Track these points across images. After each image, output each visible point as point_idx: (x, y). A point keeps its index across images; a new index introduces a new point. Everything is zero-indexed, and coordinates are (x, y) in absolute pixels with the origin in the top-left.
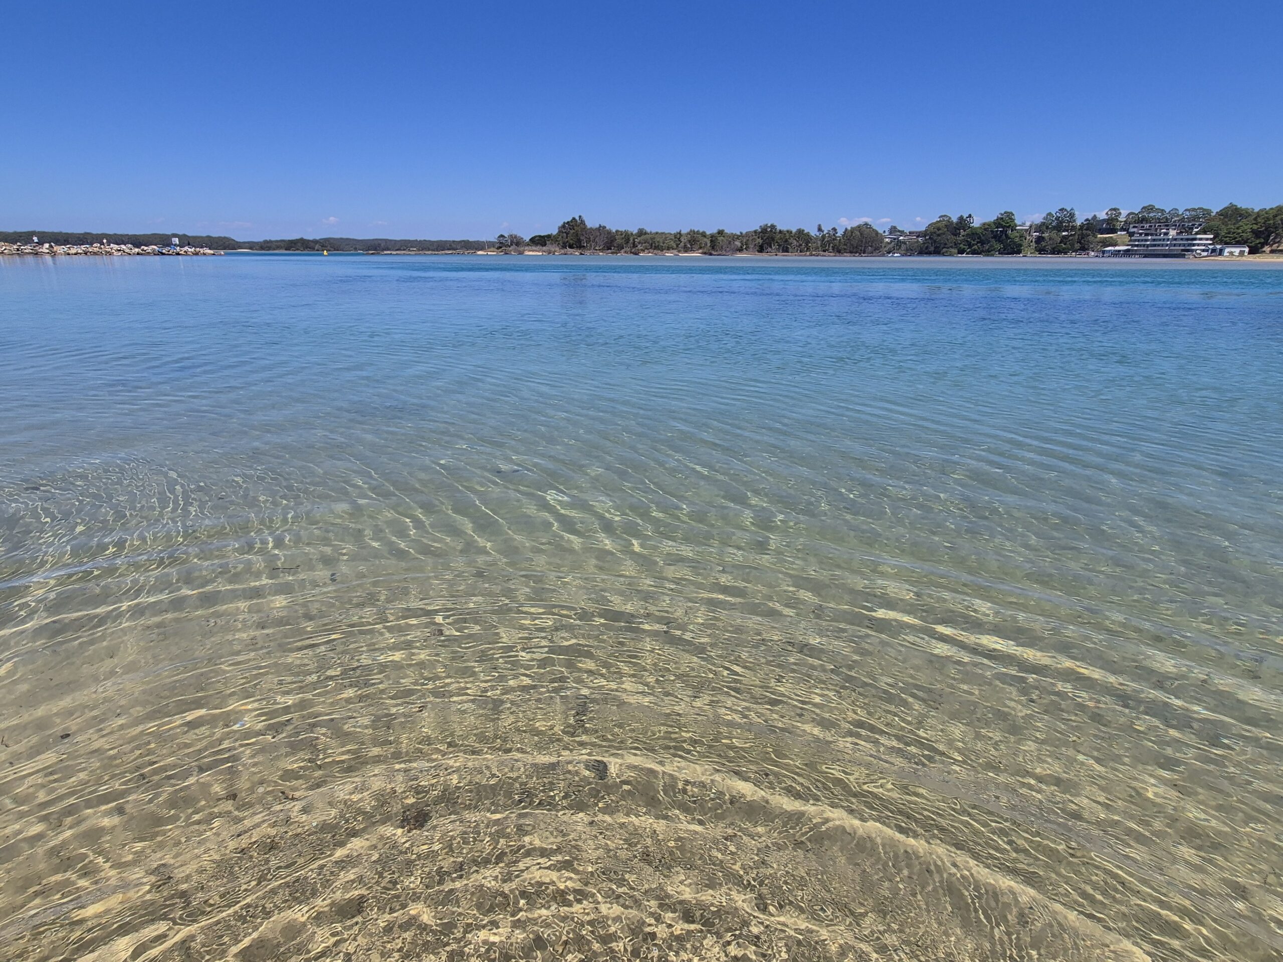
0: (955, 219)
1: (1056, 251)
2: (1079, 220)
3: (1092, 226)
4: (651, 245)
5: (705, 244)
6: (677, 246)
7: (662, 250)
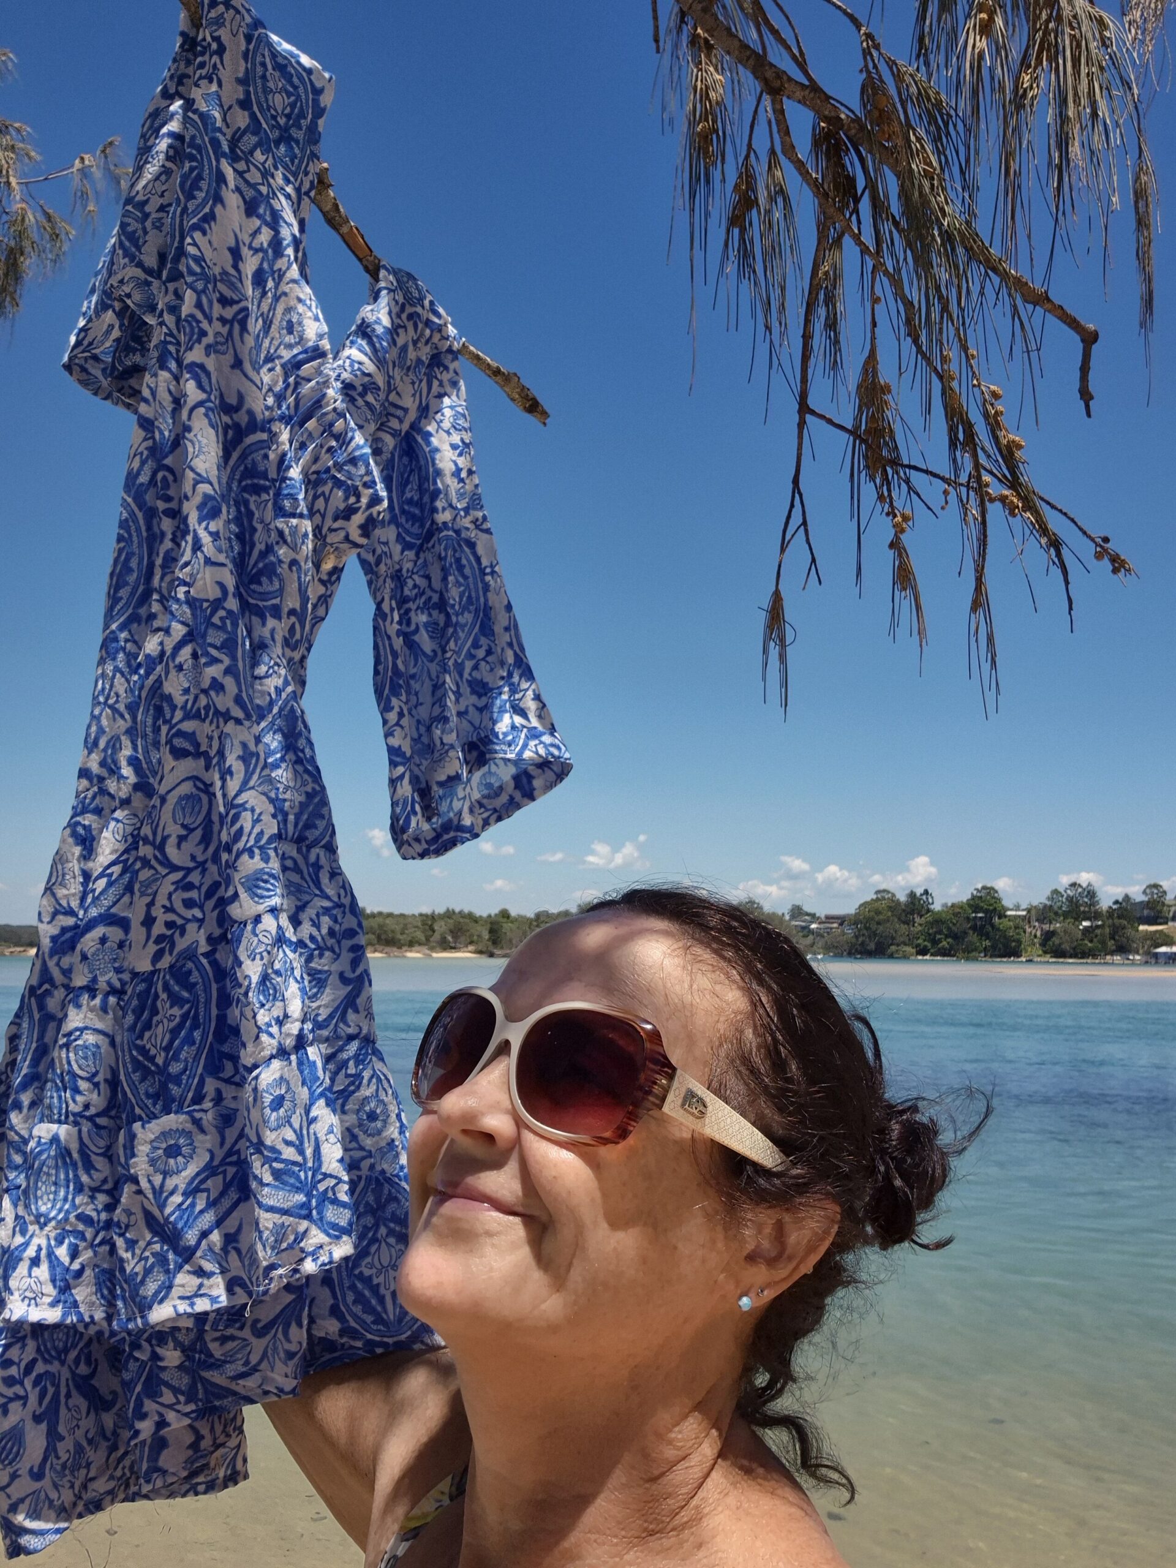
0: (902, 897)
1: (1080, 953)
2: (1105, 903)
3: (1126, 911)
4: (379, 938)
5: (479, 936)
6: (428, 939)
7: (400, 948)
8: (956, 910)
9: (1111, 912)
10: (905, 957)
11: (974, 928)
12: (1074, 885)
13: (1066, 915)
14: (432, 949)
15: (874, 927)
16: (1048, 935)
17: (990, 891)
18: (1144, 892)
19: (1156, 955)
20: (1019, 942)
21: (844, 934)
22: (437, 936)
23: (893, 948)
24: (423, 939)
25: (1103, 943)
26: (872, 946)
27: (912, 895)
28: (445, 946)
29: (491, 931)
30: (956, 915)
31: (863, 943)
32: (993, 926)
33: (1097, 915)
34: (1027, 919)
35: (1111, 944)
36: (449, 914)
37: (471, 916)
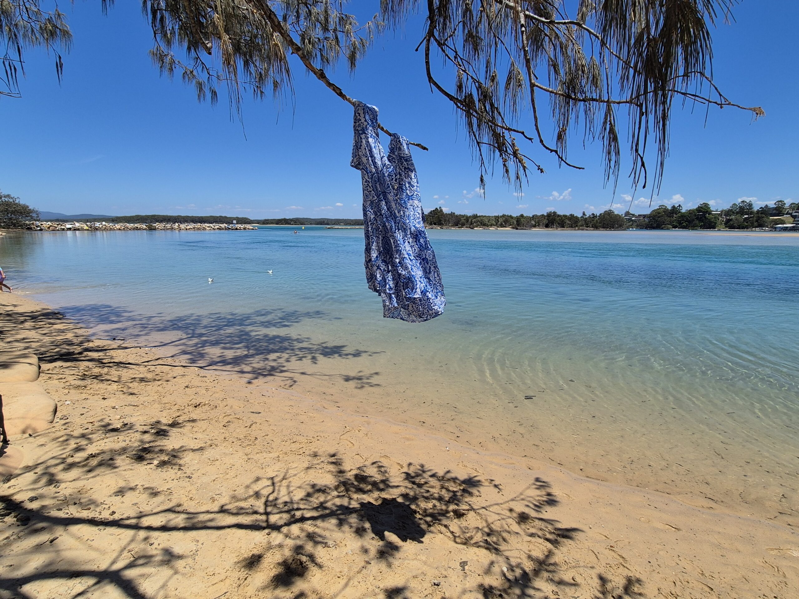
0: (669, 208)
1: (741, 227)
2: (756, 208)
3: (765, 212)
4: (481, 223)
5: (513, 223)
6: (497, 224)
7: (488, 226)
8: (691, 212)
9: (758, 212)
10: (668, 229)
11: (697, 218)
12: (743, 202)
13: (737, 213)
14: (498, 227)
15: (656, 219)
16: (728, 221)
17: (706, 205)
18: (775, 204)
19: (776, 228)
20: (716, 223)
21: (645, 221)
22: (500, 223)
23: (663, 226)
24: (495, 224)
25: (752, 223)
26: (655, 225)
27: (674, 207)
28: (502, 226)
29: (517, 221)
30: (690, 213)
31: (652, 224)
32: (705, 217)
33: (752, 213)
34: (720, 215)
35: (756, 224)
36: (504, 216)
37: (511, 217)
